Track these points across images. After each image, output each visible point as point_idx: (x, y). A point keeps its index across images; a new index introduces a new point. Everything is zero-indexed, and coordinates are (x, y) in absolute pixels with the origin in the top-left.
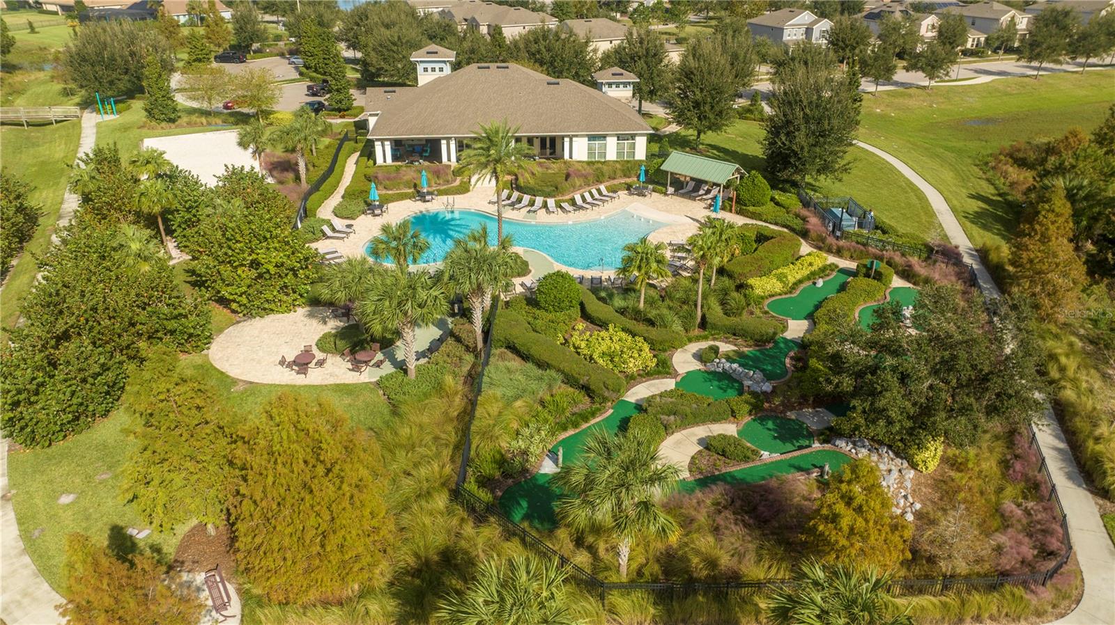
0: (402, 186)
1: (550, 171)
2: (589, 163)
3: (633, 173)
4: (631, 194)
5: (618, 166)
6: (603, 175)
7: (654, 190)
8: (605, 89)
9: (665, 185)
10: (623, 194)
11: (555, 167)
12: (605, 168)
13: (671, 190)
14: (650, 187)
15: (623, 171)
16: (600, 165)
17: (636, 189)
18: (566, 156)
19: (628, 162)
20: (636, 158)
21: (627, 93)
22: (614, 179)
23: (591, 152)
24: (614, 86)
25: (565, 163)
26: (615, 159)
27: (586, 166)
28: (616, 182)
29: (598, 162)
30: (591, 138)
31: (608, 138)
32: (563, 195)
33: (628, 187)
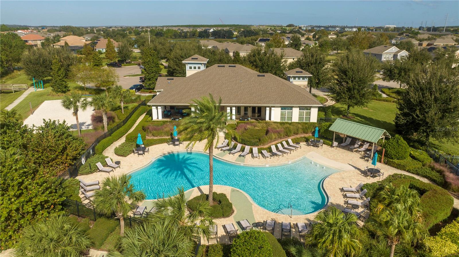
0: (163, 134)
1: (256, 128)
2: (281, 123)
3: (309, 131)
4: (308, 145)
5: (300, 126)
6: (290, 132)
7: (324, 143)
8: (292, 80)
9: (331, 140)
10: (303, 144)
11: (259, 126)
12: (291, 127)
13: (335, 144)
14: (322, 141)
15: (303, 129)
16: (288, 125)
17: (312, 142)
18: (267, 118)
19: (306, 123)
20: (311, 121)
21: (304, 83)
22: (297, 134)
23: (282, 116)
24: (297, 79)
25: (266, 123)
26: (297, 121)
27: (279, 125)
28: (298, 136)
29: (287, 123)
30: (283, 108)
31: (294, 109)
32: (264, 145)
33: (307, 140)
